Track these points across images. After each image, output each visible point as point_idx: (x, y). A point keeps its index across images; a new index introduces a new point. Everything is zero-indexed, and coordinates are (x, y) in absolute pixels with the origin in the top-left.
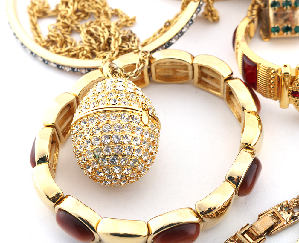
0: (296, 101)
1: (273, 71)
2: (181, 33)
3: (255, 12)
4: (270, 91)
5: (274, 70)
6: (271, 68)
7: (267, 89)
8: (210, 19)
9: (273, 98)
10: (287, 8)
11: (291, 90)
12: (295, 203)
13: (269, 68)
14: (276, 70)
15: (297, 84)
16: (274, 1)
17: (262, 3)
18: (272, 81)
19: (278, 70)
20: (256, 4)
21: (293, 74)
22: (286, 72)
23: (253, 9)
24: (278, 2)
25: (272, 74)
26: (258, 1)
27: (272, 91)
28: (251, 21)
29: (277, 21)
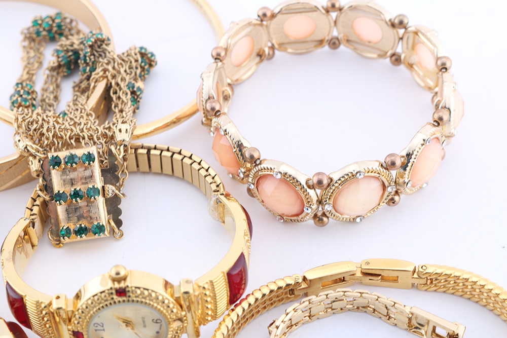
1: (43, 306)
3: (36, 210)
4: (48, 332)
5: (45, 303)
6: (40, 302)
7: (44, 329)
10: (76, 201)
11: (72, 330)
13: (38, 302)
15: (76, 322)
16: (59, 191)
17: (46, 195)
18: (46, 319)
19: (50, 304)
20: (39, 196)
21: (71, 308)
22: (60, 306)
23: (34, 205)
24: (64, 192)
25: (43, 310)
26: (40, 193)
27: (50, 332)
28: (29, 223)
29: (69, 219)
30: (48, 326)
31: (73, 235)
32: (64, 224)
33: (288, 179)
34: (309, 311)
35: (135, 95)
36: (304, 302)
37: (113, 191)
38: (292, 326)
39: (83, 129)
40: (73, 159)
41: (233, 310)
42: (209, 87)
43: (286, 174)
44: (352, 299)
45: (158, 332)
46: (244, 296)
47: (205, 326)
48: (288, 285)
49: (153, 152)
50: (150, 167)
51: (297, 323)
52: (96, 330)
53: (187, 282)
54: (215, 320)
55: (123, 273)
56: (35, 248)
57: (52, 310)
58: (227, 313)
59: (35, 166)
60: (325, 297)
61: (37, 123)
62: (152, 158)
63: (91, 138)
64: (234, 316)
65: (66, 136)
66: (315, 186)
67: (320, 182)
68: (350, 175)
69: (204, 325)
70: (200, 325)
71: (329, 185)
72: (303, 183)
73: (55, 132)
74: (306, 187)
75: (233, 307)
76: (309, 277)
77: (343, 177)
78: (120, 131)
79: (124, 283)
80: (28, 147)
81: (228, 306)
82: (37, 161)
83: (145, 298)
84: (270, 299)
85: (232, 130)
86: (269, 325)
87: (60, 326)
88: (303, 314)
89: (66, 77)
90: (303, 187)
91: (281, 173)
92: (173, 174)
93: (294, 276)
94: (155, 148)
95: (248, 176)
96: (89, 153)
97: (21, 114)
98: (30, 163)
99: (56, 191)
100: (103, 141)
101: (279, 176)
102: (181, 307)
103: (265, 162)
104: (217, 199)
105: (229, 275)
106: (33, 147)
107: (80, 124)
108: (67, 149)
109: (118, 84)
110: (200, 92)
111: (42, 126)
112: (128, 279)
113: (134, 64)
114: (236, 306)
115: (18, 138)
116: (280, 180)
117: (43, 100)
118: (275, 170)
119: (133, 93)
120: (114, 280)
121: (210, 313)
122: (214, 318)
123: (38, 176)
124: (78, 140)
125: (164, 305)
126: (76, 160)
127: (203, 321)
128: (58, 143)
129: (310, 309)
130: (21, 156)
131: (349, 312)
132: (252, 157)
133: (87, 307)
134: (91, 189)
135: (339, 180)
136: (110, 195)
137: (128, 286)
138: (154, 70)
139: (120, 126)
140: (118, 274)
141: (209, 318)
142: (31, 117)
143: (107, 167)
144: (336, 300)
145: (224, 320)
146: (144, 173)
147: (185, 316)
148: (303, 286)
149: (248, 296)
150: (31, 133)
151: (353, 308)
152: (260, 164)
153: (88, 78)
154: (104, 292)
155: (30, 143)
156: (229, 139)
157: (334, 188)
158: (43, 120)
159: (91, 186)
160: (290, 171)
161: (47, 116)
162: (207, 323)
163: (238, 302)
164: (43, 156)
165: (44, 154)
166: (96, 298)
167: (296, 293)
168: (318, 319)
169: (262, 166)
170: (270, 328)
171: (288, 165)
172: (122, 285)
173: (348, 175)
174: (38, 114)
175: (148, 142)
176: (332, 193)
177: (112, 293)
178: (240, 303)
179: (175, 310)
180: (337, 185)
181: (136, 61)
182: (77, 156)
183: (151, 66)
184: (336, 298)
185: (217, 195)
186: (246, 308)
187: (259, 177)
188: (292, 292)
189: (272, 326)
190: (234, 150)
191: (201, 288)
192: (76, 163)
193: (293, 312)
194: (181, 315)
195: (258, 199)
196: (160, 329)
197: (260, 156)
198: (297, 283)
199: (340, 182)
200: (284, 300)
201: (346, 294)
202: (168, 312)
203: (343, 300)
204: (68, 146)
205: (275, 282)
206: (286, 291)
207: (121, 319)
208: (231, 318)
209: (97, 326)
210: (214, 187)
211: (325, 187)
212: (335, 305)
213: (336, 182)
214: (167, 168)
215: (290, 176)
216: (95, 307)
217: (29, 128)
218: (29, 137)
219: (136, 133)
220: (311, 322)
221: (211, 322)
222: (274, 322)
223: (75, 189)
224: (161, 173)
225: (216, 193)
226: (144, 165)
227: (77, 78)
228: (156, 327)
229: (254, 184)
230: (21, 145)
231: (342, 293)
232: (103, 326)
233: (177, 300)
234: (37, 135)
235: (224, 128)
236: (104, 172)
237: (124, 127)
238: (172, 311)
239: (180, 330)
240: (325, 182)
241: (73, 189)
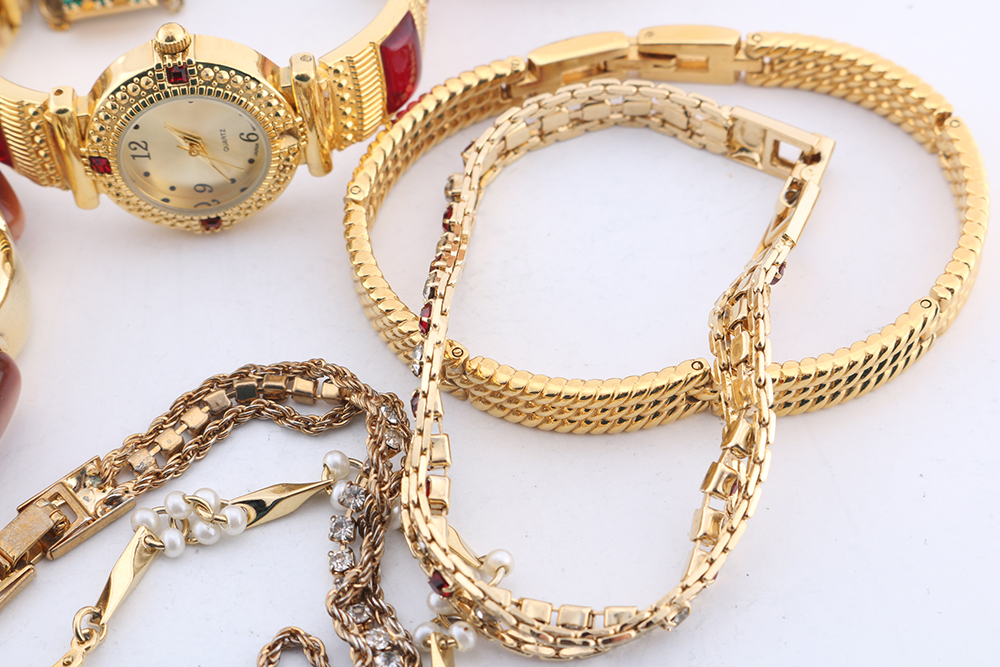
0: (110, 185)
1: (31, 111)
4: (43, 167)
5: (34, 105)
6: (25, 103)
7: (35, 162)
9: (59, 184)
11: (87, 155)
12: (117, 462)
13: (20, 104)
14: (37, 106)
15: (95, 138)
18: (37, 139)
19: (44, 107)
21: (83, 112)
22: (63, 107)
25: (31, 119)
27: (47, 166)
30: (42, 153)
31: (87, 2)
34: (538, 124)
36: (529, 105)
38: (508, 152)
41: (394, 122)
44: (620, 100)
45: (251, 161)
46: (414, 98)
47: (342, 152)
48: (498, 77)
51: (517, 148)
52: (134, 157)
53: (303, 58)
54: (361, 140)
55: (179, 37)
56: (15, 29)
57: (49, 119)
58: (382, 128)
60: (569, 94)
64: (396, 134)
69: (340, 150)
70: (331, 149)
75: (394, 117)
76: (539, 61)
79: (183, 58)
81: (384, 115)
83: (223, 86)
84: (465, 105)
86: (463, 150)
88: (527, 129)
93: (510, 60)
102: (295, 109)
105: (385, 50)
112: (191, 48)
114: (400, 115)
120: (163, 54)
121: (350, 124)
122: (359, 138)
125: (260, 100)
127: (339, 142)
129: (541, 118)
131: (616, 129)
133: (114, 107)
137: (190, 62)
140: (170, 39)
141: (350, 137)
144: (592, 101)
145: (377, 140)
147: (301, 126)
148: (527, 80)
149: (422, 97)
151: (624, 120)
154: (145, 74)
162: (346, 146)
163: (404, 108)
166: (130, 87)
167: (515, 93)
168: (557, 141)
170: (465, 155)
172: (179, 59)
177: (160, 76)
178: (408, 110)
179: (282, 112)
184: (590, 98)
186: (419, 118)
188: (507, 92)
189: (469, 151)
191: (331, 72)
193: (509, 123)
194: (294, 121)
196: (256, 153)
198: (517, 72)
200: (492, 110)
201: (608, 88)
202: (268, 116)
203: (602, 102)
205: (473, 72)
206: (494, 88)
207: (179, 132)
208: (390, 136)
209: (135, 149)
212: (590, 113)
216: (129, 105)
220: (543, 147)
221: (353, 146)
222: (473, 143)
228: (248, 150)
231: (602, 88)
232: (146, 149)
233: (287, 93)
238: (277, 115)
239: (294, 154)
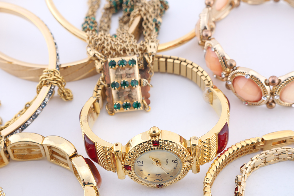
0: (130, 173)
1: (107, 149)
2: (35, 116)
3: (99, 92)
4: (109, 165)
7: (106, 163)
8: (64, 99)
9: (113, 170)
10: (125, 88)
11: (124, 164)
13: (104, 147)
14: (109, 148)
15: (127, 160)
16: (114, 82)
17: (105, 83)
18: (108, 157)
19: (111, 149)
20: (101, 84)
21: (124, 151)
22: (118, 150)
23: (98, 90)
24: (117, 82)
25: (107, 152)
26: (102, 82)
27: (110, 165)
28: (96, 100)
29: (119, 98)
30: (109, 161)
31: (122, 108)
32: (116, 102)
33: (254, 79)
34: (265, 159)
35: (157, 26)
36: (262, 154)
37: (146, 83)
38: (254, 168)
39: (128, 45)
40: (123, 63)
41: (219, 157)
42: (204, 22)
43: (252, 76)
44: (291, 153)
45: (175, 168)
46: (226, 149)
47: (202, 166)
48: (253, 143)
49: (169, 60)
50: (166, 69)
51: (257, 166)
52: (138, 165)
53: (195, 138)
54: (208, 162)
55: (157, 132)
56: (98, 115)
57: (113, 152)
58: (216, 158)
59: (98, 66)
60: (276, 151)
61: (101, 40)
62: (168, 64)
63: (133, 50)
64: (220, 160)
65: (118, 48)
66: (270, 84)
67: (273, 82)
68: (292, 78)
69: (202, 165)
70: (200, 165)
71: (278, 84)
72: (263, 82)
73: (111, 46)
74: (264, 84)
75: (219, 155)
76: (265, 139)
77: (288, 79)
78: (150, 47)
79: (158, 138)
80: (96, 55)
81: (216, 154)
82: (100, 63)
83: (170, 147)
84: (241, 151)
85: (219, 48)
86: (240, 167)
87: (117, 162)
88: (261, 161)
89: (115, 14)
90: (263, 85)
91: (249, 75)
92: (180, 75)
93: (257, 138)
94: (170, 58)
95: (227, 77)
96: (133, 59)
97: (91, 35)
98: (96, 64)
99: (112, 82)
100: (140, 52)
101: (248, 77)
102: (191, 154)
103: (239, 68)
104: (209, 90)
105: (219, 136)
106: (99, 55)
107: (126, 42)
108: (118, 57)
109: (147, 19)
110: (198, 25)
111: (104, 42)
112: (160, 135)
113: (156, 7)
114: (221, 154)
115: (89, 49)
116: (249, 79)
117: (101, 28)
118: (246, 74)
119: (156, 25)
120: (152, 136)
121: (206, 158)
122: (208, 161)
123: (101, 72)
124: (124, 52)
125: (180, 152)
126: (125, 63)
127: (202, 163)
128: (113, 53)
129: (266, 158)
130: (91, 60)
131: (289, 161)
132: (231, 65)
133: (135, 151)
134: (133, 81)
135: (285, 81)
136: (145, 85)
137: (160, 140)
138: (168, 11)
139: (151, 44)
140: (154, 132)
141: (205, 161)
142: (97, 37)
143: (142, 68)
144: (282, 153)
145: (214, 163)
146: (162, 73)
147: (192, 159)
148: (261, 144)
149: (228, 148)
150: (97, 46)
151: (291, 159)
152: (236, 69)
153: (129, 15)
154: (146, 142)
155: (97, 52)
156: (217, 54)
157: (281, 85)
158: (105, 39)
159: (133, 79)
160: (255, 75)
161: (107, 37)
162: (204, 164)
163: (222, 152)
164: (104, 60)
165: (105, 59)
166: (141, 146)
167: (257, 148)
168: (270, 164)
169: (237, 71)
170: (241, 169)
171: (254, 71)
172: (157, 138)
173: (290, 78)
174: (101, 35)
175: (166, 54)
176: (280, 89)
177: (150, 143)
178: (224, 153)
179: (187, 155)
180: (283, 84)
181: (158, 5)
182: (125, 61)
183: (166, 9)
184: (282, 152)
185: (209, 87)
186: (227, 156)
187: (235, 77)
188: (254, 147)
189: (242, 168)
190: (220, 61)
191: (203, 143)
192: (125, 65)
193: (256, 159)
194: (190, 158)
195: (233, 91)
196: (176, 166)
197: (236, 65)
198: (258, 142)
199: (285, 82)
200: (249, 152)
201: (288, 150)
202: (183, 156)
203: (285, 153)
204: (118, 55)
205: (245, 141)
206: (251, 146)
207: (154, 159)
208: (218, 162)
209: (139, 163)
210: (206, 82)
211: (276, 85)
212: (281, 156)
213: (283, 82)
214: (177, 71)
215: (255, 77)
216: (139, 151)
217: (96, 43)
218: (96, 49)
219: (160, 48)
220: (265, 166)
221: (206, 164)
222: (244, 165)
223: (124, 81)
224: (173, 73)
225: (208, 86)
226: (163, 68)
227: (121, 15)
228: (174, 165)
229: (231, 81)
230: (92, 53)
231: (286, 149)
232: (142, 163)
233: (188, 149)
234: (100, 48)
235: (214, 47)
236: (141, 71)
237: (153, 44)
238: (185, 156)
239: (188, 168)
240: (277, 82)
241: (122, 81)
